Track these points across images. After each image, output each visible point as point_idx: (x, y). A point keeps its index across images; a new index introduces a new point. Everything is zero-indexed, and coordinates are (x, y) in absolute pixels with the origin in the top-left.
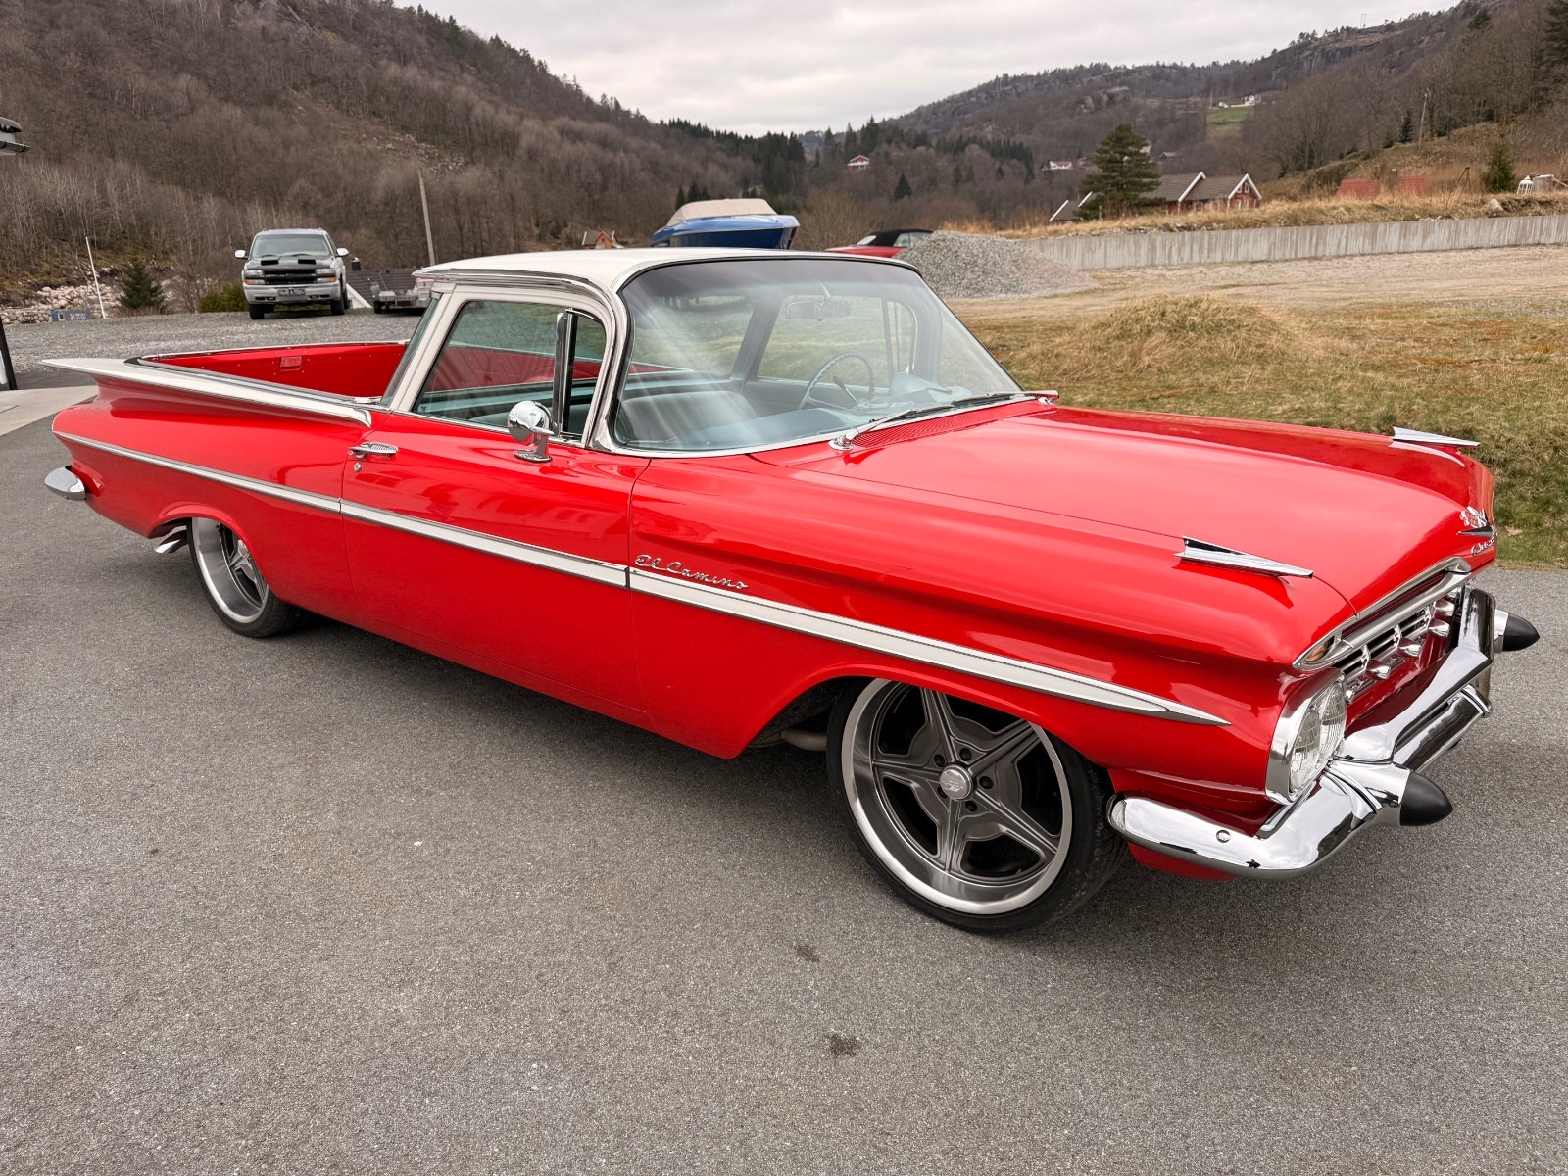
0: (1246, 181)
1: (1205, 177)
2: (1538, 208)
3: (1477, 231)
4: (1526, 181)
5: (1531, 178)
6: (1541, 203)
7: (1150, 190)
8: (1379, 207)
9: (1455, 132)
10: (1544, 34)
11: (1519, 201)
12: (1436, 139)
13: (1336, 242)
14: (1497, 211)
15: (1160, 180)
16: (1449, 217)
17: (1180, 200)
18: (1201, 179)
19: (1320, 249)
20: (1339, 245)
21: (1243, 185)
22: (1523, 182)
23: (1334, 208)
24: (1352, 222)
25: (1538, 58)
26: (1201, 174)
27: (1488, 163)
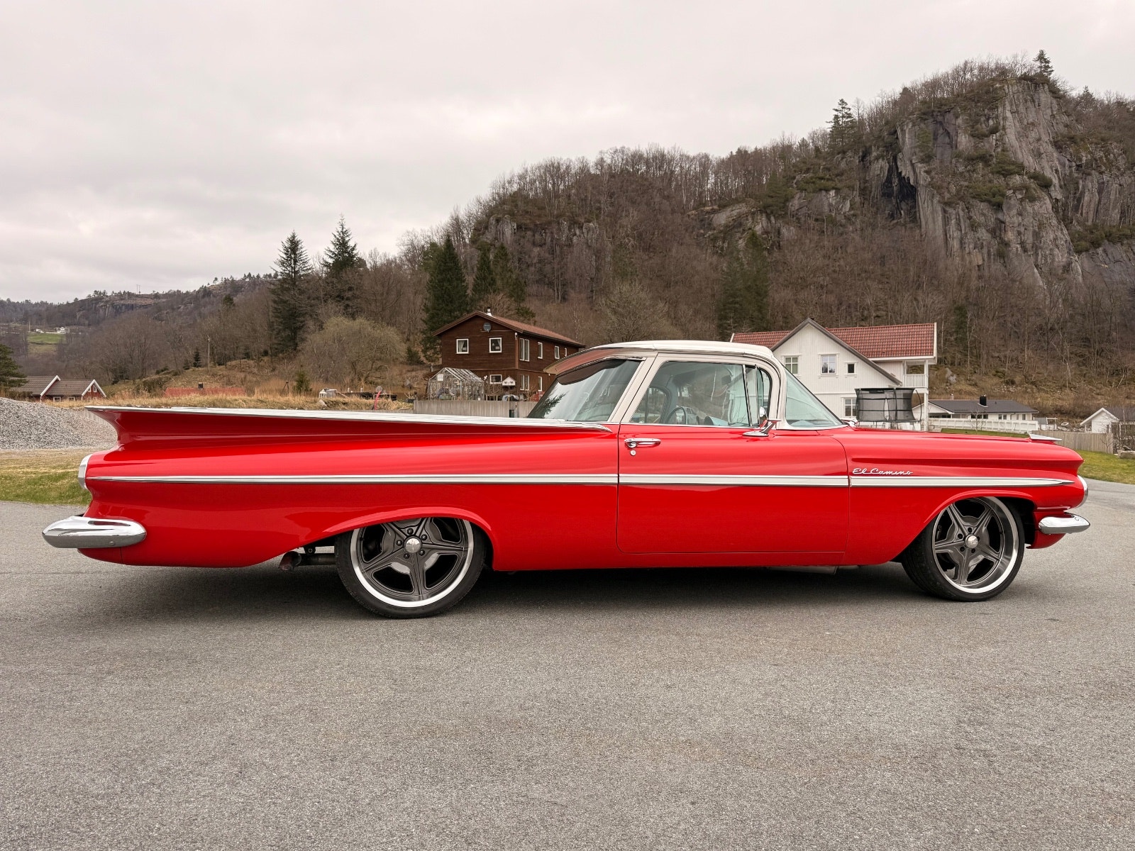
0: (94, 384)
1: (60, 379)
2: (343, 406)
4: (323, 392)
5: (325, 390)
6: (344, 404)
7: (20, 386)
8: (262, 401)
9: (229, 363)
10: (271, 313)
11: (332, 402)
12: (217, 366)
15: (27, 379)
17: (42, 394)
18: (57, 380)
21: (92, 387)
22: (321, 392)
23: (236, 400)
25: (271, 326)
26: (57, 377)
27: (297, 381)
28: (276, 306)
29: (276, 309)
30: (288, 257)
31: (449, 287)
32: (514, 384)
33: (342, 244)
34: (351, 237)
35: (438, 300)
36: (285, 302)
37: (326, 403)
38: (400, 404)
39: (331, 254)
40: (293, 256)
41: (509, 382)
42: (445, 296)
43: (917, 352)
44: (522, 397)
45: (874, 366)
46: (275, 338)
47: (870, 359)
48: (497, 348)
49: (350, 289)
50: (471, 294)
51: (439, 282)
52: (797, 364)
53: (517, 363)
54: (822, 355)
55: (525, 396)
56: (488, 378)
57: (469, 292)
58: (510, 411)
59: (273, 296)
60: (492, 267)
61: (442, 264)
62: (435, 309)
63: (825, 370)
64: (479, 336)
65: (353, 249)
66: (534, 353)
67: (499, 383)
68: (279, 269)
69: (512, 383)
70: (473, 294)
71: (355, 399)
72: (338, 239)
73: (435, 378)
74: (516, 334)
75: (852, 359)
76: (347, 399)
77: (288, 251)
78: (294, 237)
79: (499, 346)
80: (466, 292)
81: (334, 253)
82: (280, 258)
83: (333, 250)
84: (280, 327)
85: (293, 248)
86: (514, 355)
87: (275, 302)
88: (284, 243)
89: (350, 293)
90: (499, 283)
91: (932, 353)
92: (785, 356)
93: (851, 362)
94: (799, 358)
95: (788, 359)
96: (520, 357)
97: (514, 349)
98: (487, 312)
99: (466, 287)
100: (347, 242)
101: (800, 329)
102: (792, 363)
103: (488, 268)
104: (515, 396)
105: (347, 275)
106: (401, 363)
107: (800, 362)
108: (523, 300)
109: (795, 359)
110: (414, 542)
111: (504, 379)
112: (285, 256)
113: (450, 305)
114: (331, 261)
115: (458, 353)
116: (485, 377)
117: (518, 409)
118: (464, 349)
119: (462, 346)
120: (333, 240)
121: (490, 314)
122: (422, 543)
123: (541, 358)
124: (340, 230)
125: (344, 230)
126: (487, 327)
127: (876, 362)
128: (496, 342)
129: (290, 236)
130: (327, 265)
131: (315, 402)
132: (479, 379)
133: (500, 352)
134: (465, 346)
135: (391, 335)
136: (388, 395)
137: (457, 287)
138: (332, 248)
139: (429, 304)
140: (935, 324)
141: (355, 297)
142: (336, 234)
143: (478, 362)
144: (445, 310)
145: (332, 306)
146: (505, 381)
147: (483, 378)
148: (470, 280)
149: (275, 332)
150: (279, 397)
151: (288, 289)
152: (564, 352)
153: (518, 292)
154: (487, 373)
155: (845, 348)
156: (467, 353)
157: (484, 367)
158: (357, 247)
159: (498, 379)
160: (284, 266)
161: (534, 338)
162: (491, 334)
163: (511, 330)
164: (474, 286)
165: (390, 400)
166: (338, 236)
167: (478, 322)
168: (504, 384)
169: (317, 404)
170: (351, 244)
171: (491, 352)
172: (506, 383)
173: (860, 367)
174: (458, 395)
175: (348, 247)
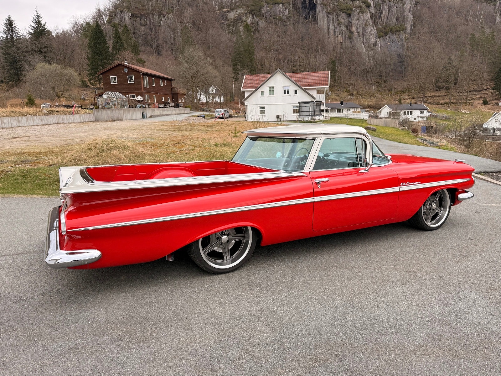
2: (56, 113)
3: (47, 119)
5: (44, 104)
6: (57, 112)
8: (13, 112)
11: (50, 110)
13: (8, 123)
14: (47, 114)
16: (35, 115)
19: (3, 125)
20: (9, 124)
22: (42, 105)
24: (6, 116)
25: (3, 67)
27: (27, 99)
28: (5, 56)
29: (5, 58)
30: (7, 29)
31: (100, 47)
32: (142, 99)
33: (38, 22)
34: (42, 19)
35: (94, 54)
36: (10, 54)
37: (47, 111)
38: (86, 111)
39: (32, 28)
40: (10, 28)
41: (139, 98)
42: (98, 52)
43: (322, 84)
44: (147, 106)
45: (305, 91)
46: (7, 74)
47: (303, 88)
48: (132, 81)
49: (46, 47)
50: (111, 51)
51: (94, 44)
52: (273, 90)
53: (143, 88)
54: (284, 86)
55: (149, 105)
56: (128, 97)
57: (110, 49)
58: (142, 113)
59: (2, 50)
60: (121, 37)
61: (95, 35)
62: (93, 58)
63: (285, 93)
64: (122, 75)
65: (44, 25)
66: (151, 83)
67: (134, 99)
68: (4, 36)
69: (141, 98)
70: (112, 51)
71: (61, 109)
72: (35, 19)
73: (102, 97)
74: (141, 74)
75: (297, 88)
76: (58, 109)
77: (7, 26)
78: (10, 18)
79: (133, 80)
80: (109, 50)
81: (34, 27)
82: (3, 30)
83: (33, 26)
84: (9, 68)
85: (10, 24)
86: (141, 85)
87: (3, 54)
88: (5, 21)
89: (46, 49)
90: (125, 45)
91: (328, 85)
92: (268, 87)
93: (296, 89)
94: (274, 87)
95: (270, 88)
96: (144, 85)
97: (141, 82)
98: (125, 62)
99: (109, 47)
100: (40, 22)
101: (275, 74)
102: (271, 90)
103: (119, 37)
104: (143, 106)
105: (43, 39)
106: (78, 87)
107: (275, 89)
108: (139, 54)
109: (273, 88)
110: (225, 238)
111: (137, 96)
112: (6, 28)
113: (101, 56)
114: (32, 32)
115: (111, 83)
116: (127, 96)
117: (146, 112)
118: (115, 81)
119: (114, 80)
120: (33, 20)
121: (126, 63)
122: (228, 237)
123: (154, 86)
124: (36, 14)
125: (38, 15)
126: (126, 70)
127: (305, 89)
128: (131, 78)
129: (7, 17)
130: (30, 34)
131: (42, 111)
132: (124, 97)
133: (134, 83)
134: (115, 79)
135: (71, 72)
136: (79, 106)
137: (104, 47)
138: (33, 24)
139: (90, 56)
140: (329, 71)
141: (48, 52)
142: (34, 17)
143: (122, 88)
144: (98, 59)
145: (37, 57)
146: (138, 97)
147: (126, 96)
148: (110, 43)
149: (6, 70)
150: (22, 109)
151: (10, 47)
152: (165, 83)
153: (136, 50)
154: (128, 93)
155: (294, 83)
156: (117, 83)
157: (126, 91)
158: (46, 24)
159: (134, 97)
160: (6, 34)
161: (150, 76)
162: (128, 74)
163: (138, 72)
164: (113, 46)
165: (80, 109)
166: (35, 18)
167: (121, 67)
168: (137, 99)
169: (43, 112)
170: (43, 22)
171: (129, 83)
172: (138, 98)
173: (300, 92)
174: (115, 105)
175: (41, 24)
